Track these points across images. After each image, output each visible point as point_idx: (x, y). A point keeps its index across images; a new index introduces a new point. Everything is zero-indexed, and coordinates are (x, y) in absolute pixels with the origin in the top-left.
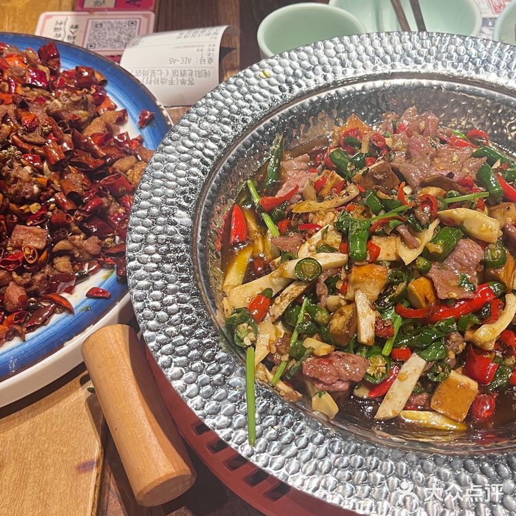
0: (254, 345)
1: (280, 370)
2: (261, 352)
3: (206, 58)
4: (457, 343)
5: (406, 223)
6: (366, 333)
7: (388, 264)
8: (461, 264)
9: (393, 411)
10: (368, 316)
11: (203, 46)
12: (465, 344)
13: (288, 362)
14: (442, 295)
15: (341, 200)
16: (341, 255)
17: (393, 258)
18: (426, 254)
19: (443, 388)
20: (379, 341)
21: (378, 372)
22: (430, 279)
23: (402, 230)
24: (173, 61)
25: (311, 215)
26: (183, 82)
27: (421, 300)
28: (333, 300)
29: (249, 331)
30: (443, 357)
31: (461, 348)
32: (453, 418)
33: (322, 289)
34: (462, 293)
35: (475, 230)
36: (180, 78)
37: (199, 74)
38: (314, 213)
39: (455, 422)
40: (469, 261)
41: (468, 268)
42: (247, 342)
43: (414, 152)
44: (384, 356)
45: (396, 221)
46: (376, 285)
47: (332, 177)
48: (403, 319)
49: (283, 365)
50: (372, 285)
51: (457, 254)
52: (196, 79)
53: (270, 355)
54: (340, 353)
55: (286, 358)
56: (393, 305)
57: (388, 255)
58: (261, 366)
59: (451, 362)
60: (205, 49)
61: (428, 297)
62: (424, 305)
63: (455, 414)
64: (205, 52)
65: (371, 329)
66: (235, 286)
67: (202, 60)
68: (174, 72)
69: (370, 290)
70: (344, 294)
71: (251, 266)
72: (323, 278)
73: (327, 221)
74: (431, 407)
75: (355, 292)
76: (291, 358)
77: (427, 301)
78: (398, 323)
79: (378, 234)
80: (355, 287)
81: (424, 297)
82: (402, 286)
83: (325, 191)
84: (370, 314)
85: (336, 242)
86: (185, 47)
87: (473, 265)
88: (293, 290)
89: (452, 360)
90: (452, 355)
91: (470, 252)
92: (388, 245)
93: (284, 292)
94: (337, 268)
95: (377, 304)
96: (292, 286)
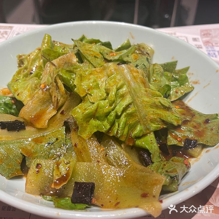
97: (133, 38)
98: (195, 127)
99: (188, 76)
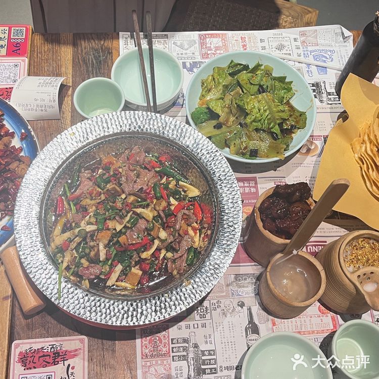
0: (62, 262)
1: (72, 271)
2: (65, 265)
3: (52, 99)
4: (135, 258)
6: (102, 257)
9: (112, 283)
10: (103, 251)
11: (50, 93)
12: (139, 258)
13: (74, 269)
14: (130, 242)
15: (98, 201)
16: (95, 226)
17: (114, 228)
18: (125, 227)
19: (129, 275)
20: (107, 259)
21: (106, 270)
22: (127, 236)
23: (117, 218)
24: (36, 100)
25: (87, 206)
26: (42, 110)
28: (92, 244)
29: (60, 257)
31: (137, 260)
33: (88, 239)
36: (40, 109)
37: (49, 107)
38: (88, 205)
39: (133, 286)
40: (141, 228)
41: (141, 231)
42: (60, 261)
43: (128, 178)
44: (108, 265)
47: (96, 189)
48: (117, 251)
49: (72, 270)
50: (105, 239)
51: (138, 225)
52: (48, 109)
53: (68, 266)
54: (93, 265)
55: (74, 267)
56: (113, 246)
57: (112, 227)
58: (64, 271)
60: (52, 95)
62: (124, 246)
63: (133, 283)
64: (52, 97)
65: (104, 255)
66: (58, 236)
67: (50, 101)
68: (37, 106)
69: (104, 241)
70: (96, 242)
71: (65, 225)
72: (89, 235)
73: (92, 210)
75: (99, 241)
76: (75, 267)
77: (124, 244)
78: (115, 252)
79: (108, 220)
82: (116, 239)
83: (93, 195)
85: (94, 221)
86: (42, 93)
88: (78, 240)
90: (133, 263)
91: (142, 224)
92: (112, 224)
93: (75, 240)
94: (94, 231)
96: (78, 238)
97: (261, 60)
98: (295, 118)
99: (292, 87)
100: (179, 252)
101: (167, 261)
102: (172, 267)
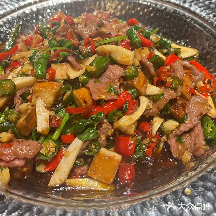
4: (107, 129)
5: (74, 55)
6: (42, 126)
7: (62, 81)
8: (110, 79)
9: (60, 179)
10: (44, 114)
12: (113, 130)
14: (96, 98)
16: (32, 77)
17: (65, 77)
19: (95, 160)
20: (52, 130)
21: (49, 152)
22: (88, 88)
23: (70, 58)
27: (82, 101)
28: (23, 106)
30: (95, 138)
31: (110, 133)
32: (103, 181)
33: (17, 100)
34: (110, 96)
35: (119, 58)
38: (23, 58)
39: (106, 184)
40: (114, 76)
41: (114, 81)
44: (54, 140)
45: (65, 52)
46: (50, 93)
47: (36, 37)
48: (70, 115)
50: (47, 93)
51: (108, 73)
56: (64, 107)
57: (62, 75)
59: (102, 142)
61: (87, 100)
62: (83, 105)
63: (105, 179)
65: (46, 122)
69: (47, 97)
70: (31, 102)
72: (19, 93)
74: (88, 175)
75: (36, 98)
77: (85, 102)
78: (67, 117)
79: (55, 62)
80: (36, 95)
81: (83, 100)
82: (68, 93)
84: (45, 112)
85: (29, 70)
87: (117, 78)
89: (104, 141)
90: (103, 138)
91: (115, 71)
92: (62, 69)
94: (29, 86)
95: (53, 107)
100: (187, 122)
101: (168, 137)
102: (178, 148)
